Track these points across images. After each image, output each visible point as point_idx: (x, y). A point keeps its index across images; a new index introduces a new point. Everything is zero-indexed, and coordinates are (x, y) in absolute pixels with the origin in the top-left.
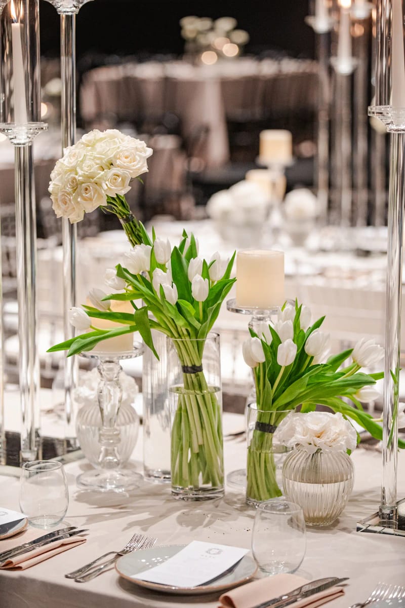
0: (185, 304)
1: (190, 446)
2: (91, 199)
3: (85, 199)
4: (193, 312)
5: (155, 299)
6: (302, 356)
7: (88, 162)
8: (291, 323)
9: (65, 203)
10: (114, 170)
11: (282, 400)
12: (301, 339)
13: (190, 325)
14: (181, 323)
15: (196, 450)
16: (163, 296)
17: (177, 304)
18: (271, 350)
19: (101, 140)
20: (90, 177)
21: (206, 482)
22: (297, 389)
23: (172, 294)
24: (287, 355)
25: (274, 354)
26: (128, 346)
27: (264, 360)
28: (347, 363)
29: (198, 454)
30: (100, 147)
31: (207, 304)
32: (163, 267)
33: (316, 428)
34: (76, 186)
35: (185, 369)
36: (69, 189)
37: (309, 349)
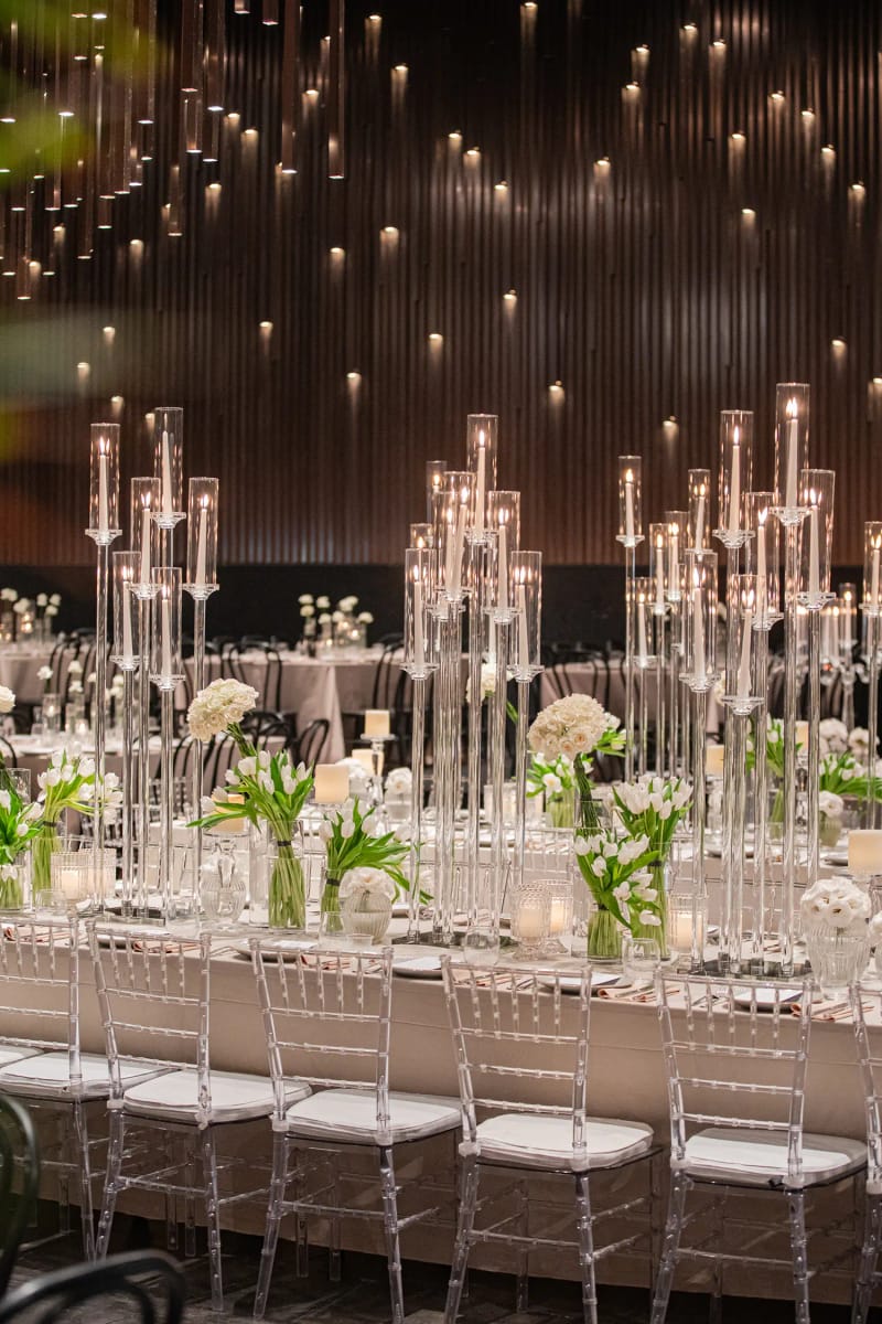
0: (279, 794)
1: (282, 899)
2: (216, 725)
3: (212, 725)
4: (285, 801)
5: (259, 792)
6: (359, 834)
7: (215, 700)
8: (352, 810)
9: (198, 727)
10: (233, 706)
11: (346, 862)
12: (357, 820)
13: (284, 811)
14: (276, 808)
15: (286, 900)
16: (264, 788)
17: (274, 795)
18: (337, 829)
19: (224, 685)
20: (215, 710)
21: (293, 924)
22: (355, 853)
23: (270, 787)
24: (348, 831)
25: (340, 831)
26: (239, 828)
27: (333, 836)
28: (391, 840)
29: (288, 904)
30: (223, 690)
31: (295, 796)
32: (265, 770)
33: (365, 876)
34: (207, 716)
35: (279, 844)
36: (201, 718)
37: (364, 829)
